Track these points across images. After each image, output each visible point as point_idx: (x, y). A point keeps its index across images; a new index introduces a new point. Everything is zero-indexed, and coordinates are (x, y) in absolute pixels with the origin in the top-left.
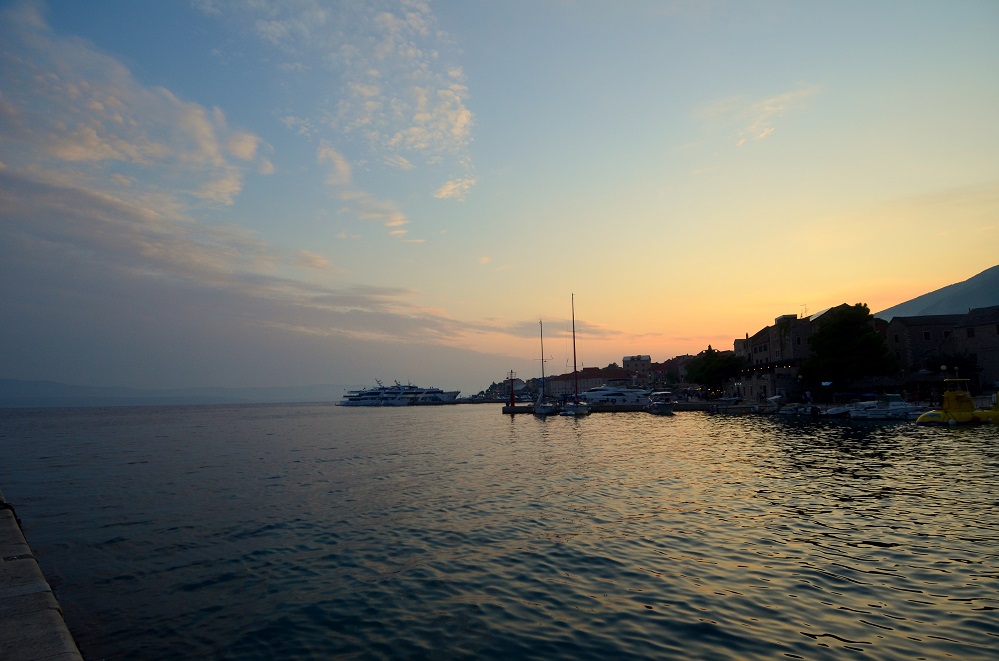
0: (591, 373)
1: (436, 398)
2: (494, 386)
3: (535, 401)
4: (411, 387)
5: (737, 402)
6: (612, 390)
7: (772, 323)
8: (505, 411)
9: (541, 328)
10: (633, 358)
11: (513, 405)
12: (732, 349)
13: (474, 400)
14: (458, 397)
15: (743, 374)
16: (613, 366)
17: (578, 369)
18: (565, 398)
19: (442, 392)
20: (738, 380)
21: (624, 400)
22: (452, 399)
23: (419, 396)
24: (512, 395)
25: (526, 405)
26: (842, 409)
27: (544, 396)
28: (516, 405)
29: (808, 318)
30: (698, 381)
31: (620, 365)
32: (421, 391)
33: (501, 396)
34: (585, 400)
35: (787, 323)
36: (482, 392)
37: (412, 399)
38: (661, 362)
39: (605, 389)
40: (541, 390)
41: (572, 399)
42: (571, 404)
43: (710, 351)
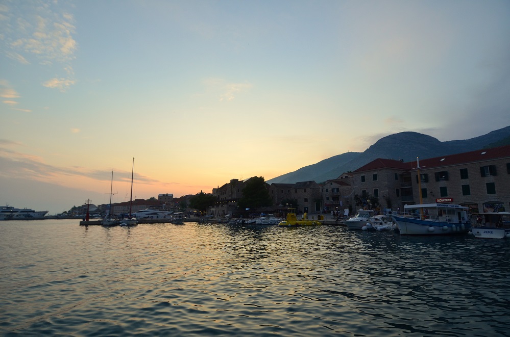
0: (140, 202)
1: (28, 215)
2: (74, 208)
3: (103, 217)
4: (8, 208)
5: (212, 218)
6: (151, 211)
7: (229, 182)
8: (81, 224)
9: (112, 175)
10: (164, 195)
11: (87, 220)
12: (212, 193)
13: (58, 217)
14: (46, 215)
15: (215, 205)
16: (153, 199)
17: (132, 200)
18: (123, 216)
19: (34, 212)
20: (213, 207)
21: (158, 217)
22: (42, 216)
23: (14, 213)
24: (88, 214)
25: (97, 220)
26: (253, 220)
27: (110, 215)
28: (90, 220)
29: (242, 181)
30: (195, 208)
31: (157, 198)
32: (16, 211)
33: (79, 214)
34: (135, 217)
35: (234, 182)
36: (65, 212)
37: (9, 215)
38: (178, 197)
39: (148, 211)
40: (108, 211)
41: (127, 217)
42: (127, 219)
43: (202, 193)
